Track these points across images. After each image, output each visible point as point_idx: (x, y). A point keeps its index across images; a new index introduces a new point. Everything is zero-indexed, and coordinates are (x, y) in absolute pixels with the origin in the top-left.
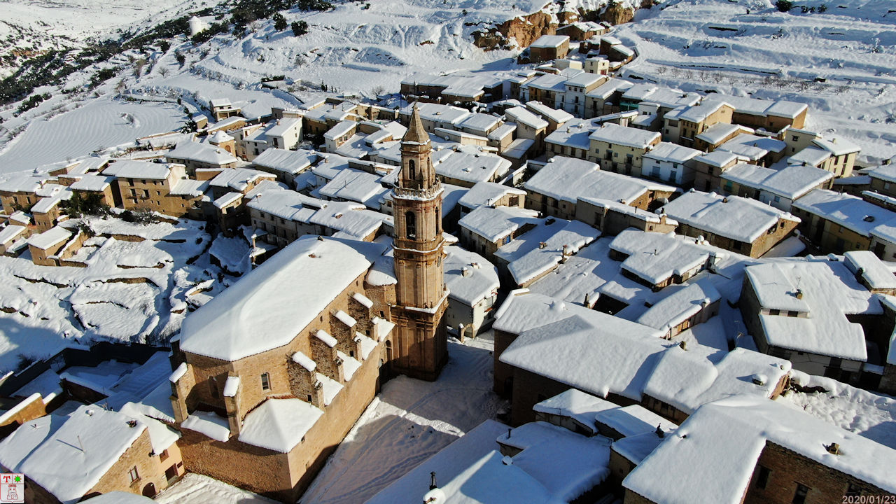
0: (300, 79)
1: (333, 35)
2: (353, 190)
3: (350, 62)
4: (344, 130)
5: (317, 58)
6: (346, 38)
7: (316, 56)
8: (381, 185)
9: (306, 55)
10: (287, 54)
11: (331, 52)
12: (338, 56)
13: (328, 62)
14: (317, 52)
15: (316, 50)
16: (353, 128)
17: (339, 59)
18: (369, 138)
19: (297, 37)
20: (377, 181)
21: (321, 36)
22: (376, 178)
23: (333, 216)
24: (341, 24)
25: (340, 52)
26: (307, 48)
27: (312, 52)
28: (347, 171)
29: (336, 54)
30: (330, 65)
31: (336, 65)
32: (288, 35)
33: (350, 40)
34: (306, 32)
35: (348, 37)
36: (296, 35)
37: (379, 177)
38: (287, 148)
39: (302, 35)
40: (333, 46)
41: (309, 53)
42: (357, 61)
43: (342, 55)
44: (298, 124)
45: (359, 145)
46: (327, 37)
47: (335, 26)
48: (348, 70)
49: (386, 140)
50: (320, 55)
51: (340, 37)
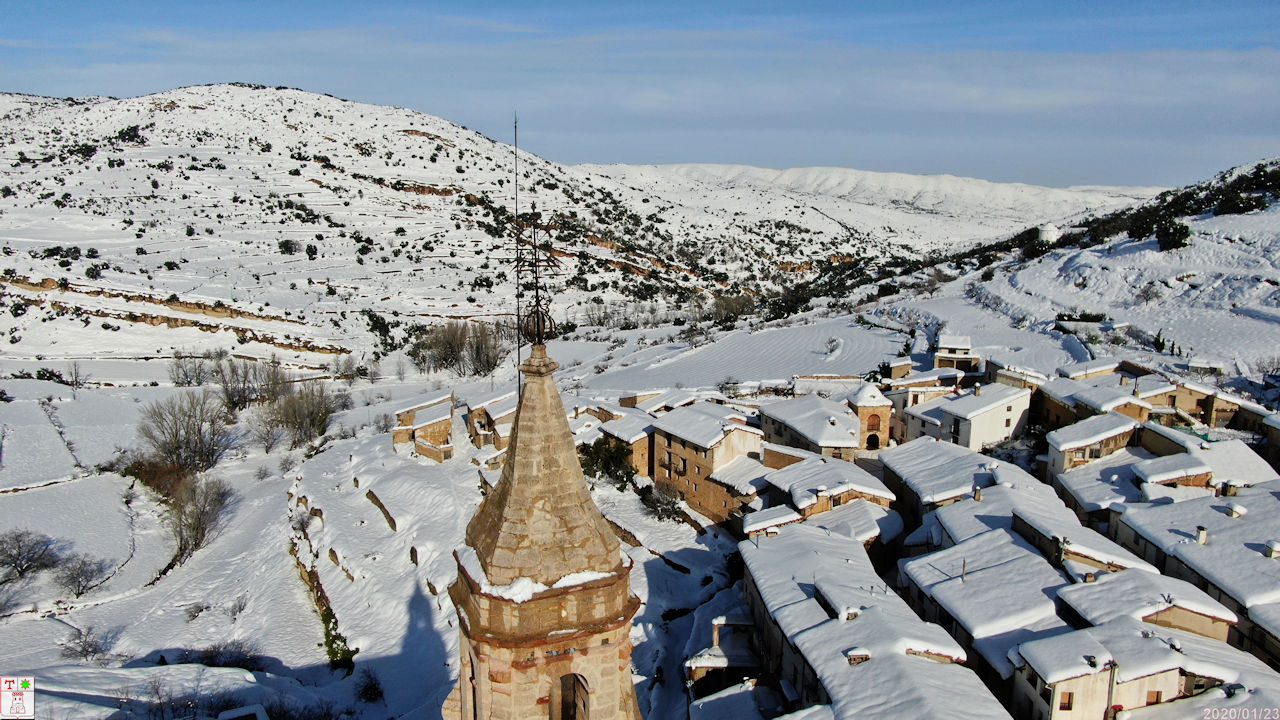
0: (1127, 324)
1: (1237, 253)
2: (975, 593)
3: (1254, 305)
4: (1097, 433)
5: (1186, 291)
6: (1263, 261)
7: (1187, 287)
8: (1050, 609)
9: (1166, 284)
10: (1131, 279)
11: (1219, 282)
12: (1229, 291)
13: (1207, 300)
14: (1192, 280)
15: (1188, 276)
16: (1123, 435)
17: (1231, 296)
18: (1145, 465)
19: (1164, 253)
20: (1051, 592)
21: (1211, 253)
22: (1055, 578)
23: (845, 653)
24: (1261, 234)
25: (1236, 284)
26: (1173, 271)
27: (1180, 280)
28: (1002, 536)
29: (1227, 288)
30: (1207, 305)
31: (1220, 307)
32: (1147, 248)
33: (1273, 264)
34: (1185, 245)
35: (1269, 259)
36: (1162, 249)
37: (1062, 581)
38: (976, 445)
39: (1174, 250)
40: (1227, 272)
41: (1172, 281)
42: (1268, 304)
43: (1241, 290)
44: (1022, 401)
45: (1115, 478)
46: (1223, 257)
47: (1248, 237)
48: (1240, 319)
49: (1186, 481)
50: (1193, 287)
51: (1252, 256)
